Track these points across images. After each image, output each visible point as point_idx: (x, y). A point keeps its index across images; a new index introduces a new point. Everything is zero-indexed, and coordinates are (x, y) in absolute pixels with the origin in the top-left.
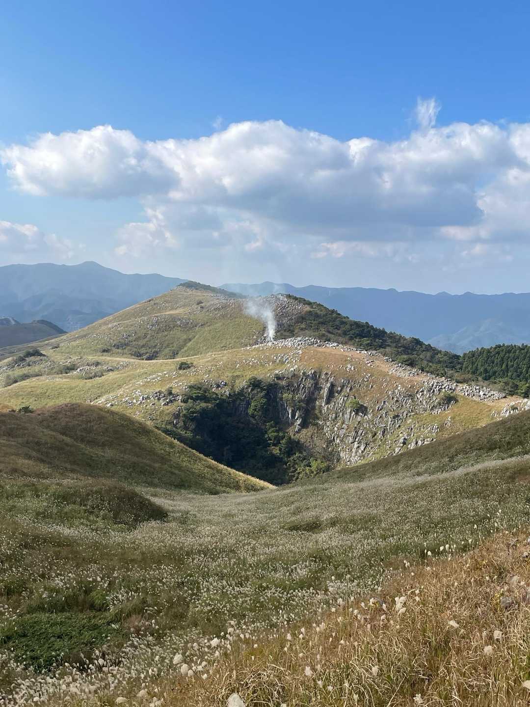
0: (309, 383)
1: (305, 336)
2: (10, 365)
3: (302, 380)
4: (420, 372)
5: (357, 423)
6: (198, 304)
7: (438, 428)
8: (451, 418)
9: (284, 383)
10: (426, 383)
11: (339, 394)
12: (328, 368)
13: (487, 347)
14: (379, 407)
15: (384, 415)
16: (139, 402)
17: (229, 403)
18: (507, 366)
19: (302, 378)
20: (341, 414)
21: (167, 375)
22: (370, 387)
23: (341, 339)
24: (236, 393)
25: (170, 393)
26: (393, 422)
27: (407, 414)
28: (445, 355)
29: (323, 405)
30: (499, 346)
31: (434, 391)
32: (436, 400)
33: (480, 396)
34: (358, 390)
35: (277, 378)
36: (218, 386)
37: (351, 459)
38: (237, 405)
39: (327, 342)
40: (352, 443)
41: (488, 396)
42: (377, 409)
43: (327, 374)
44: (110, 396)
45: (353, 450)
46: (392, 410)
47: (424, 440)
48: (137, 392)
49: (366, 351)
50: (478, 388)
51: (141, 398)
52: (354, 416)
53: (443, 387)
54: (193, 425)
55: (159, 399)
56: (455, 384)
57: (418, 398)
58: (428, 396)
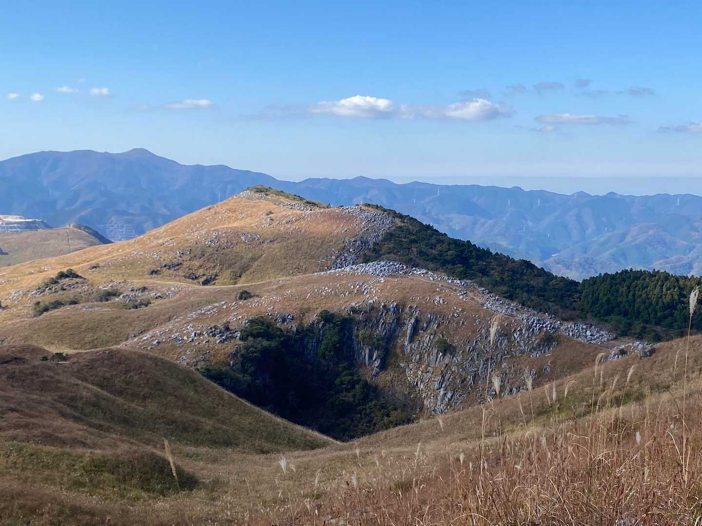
0: (390, 318)
1: (389, 260)
2: (39, 289)
3: (382, 314)
4: (520, 306)
5: (445, 365)
6: (268, 215)
7: (536, 373)
8: (551, 363)
9: (360, 317)
10: (525, 320)
11: (424, 331)
12: (413, 301)
13: (612, 272)
14: (470, 348)
15: (475, 357)
16: (190, 339)
17: (296, 341)
18: (634, 295)
19: (383, 313)
20: (426, 355)
21: (225, 307)
22: (461, 324)
23: (431, 265)
24: (305, 329)
25: (227, 329)
26: (485, 366)
27: (502, 357)
28: (561, 281)
29: (406, 344)
30: (626, 271)
31: (533, 330)
32: (535, 341)
33: (586, 337)
34: (447, 327)
35: (352, 311)
36: (284, 320)
37: (436, 408)
38: (305, 343)
39: (414, 269)
40: (437, 389)
41: (595, 337)
42: (468, 350)
43: (411, 307)
44: (157, 331)
45: (439, 398)
46: (485, 352)
47: (519, 387)
48: (188, 327)
49: (459, 280)
50: (585, 327)
51: (193, 334)
52: (442, 358)
53: (544, 326)
54: (252, 367)
55: (214, 335)
56: (559, 322)
57: (515, 337)
58: (526, 335)
